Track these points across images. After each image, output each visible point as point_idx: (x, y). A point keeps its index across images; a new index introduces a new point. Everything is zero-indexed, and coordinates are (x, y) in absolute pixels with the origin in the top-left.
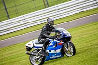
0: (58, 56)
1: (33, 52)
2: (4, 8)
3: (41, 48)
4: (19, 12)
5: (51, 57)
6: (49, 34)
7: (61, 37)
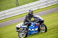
0: (36, 32)
1: (20, 30)
3: (25, 27)
6: (30, 19)
7: (38, 21)
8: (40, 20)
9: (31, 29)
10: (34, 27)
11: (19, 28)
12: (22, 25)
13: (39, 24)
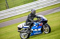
0: (39, 33)
1: (22, 30)
7: (41, 21)
8: (43, 19)
9: (34, 30)
10: (36, 27)
11: (21, 28)
12: (24, 25)
13: (43, 24)
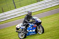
2: (13, 2)
4: (22, 4)
5: (30, 34)
11: (19, 29)
